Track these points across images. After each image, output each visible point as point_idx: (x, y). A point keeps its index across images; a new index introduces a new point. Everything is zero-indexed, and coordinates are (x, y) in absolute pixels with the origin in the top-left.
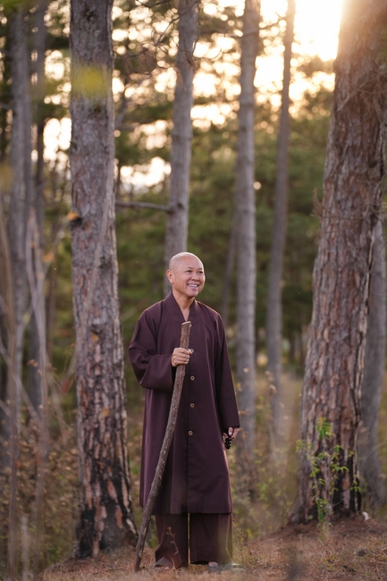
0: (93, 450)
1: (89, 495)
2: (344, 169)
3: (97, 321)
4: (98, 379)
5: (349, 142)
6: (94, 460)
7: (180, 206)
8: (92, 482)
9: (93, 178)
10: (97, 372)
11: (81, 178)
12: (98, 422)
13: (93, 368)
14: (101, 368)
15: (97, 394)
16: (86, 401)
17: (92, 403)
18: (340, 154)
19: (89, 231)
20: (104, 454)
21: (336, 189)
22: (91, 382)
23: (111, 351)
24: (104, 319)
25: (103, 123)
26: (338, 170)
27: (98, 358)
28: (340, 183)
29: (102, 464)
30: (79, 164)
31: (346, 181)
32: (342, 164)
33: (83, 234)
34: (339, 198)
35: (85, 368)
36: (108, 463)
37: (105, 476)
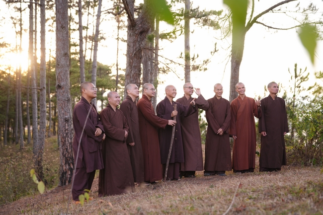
0: (65, 155)
1: (64, 168)
2: (132, 72)
3: (66, 117)
4: (67, 134)
5: (133, 65)
6: (66, 157)
7: (44, 88)
8: (66, 164)
9: (65, 74)
10: (67, 132)
11: (61, 74)
12: (67, 146)
13: (65, 131)
14: (68, 130)
15: (67, 138)
16: (63, 140)
17: (65, 141)
18: (131, 68)
19: (63, 90)
20: (69, 156)
21: (130, 77)
22: (65, 135)
23: (70, 125)
24: (69, 116)
25: (67, 58)
26: (131, 73)
27: (67, 128)
28: (131, 76)
29: (68, 159)
30: (60, 70)
31: (133, 75)
32: (132, 71)
33: (61, 91)
34: (131, 80)
35: (63, 131)
36: (70, 158)
37: (69, 162)
